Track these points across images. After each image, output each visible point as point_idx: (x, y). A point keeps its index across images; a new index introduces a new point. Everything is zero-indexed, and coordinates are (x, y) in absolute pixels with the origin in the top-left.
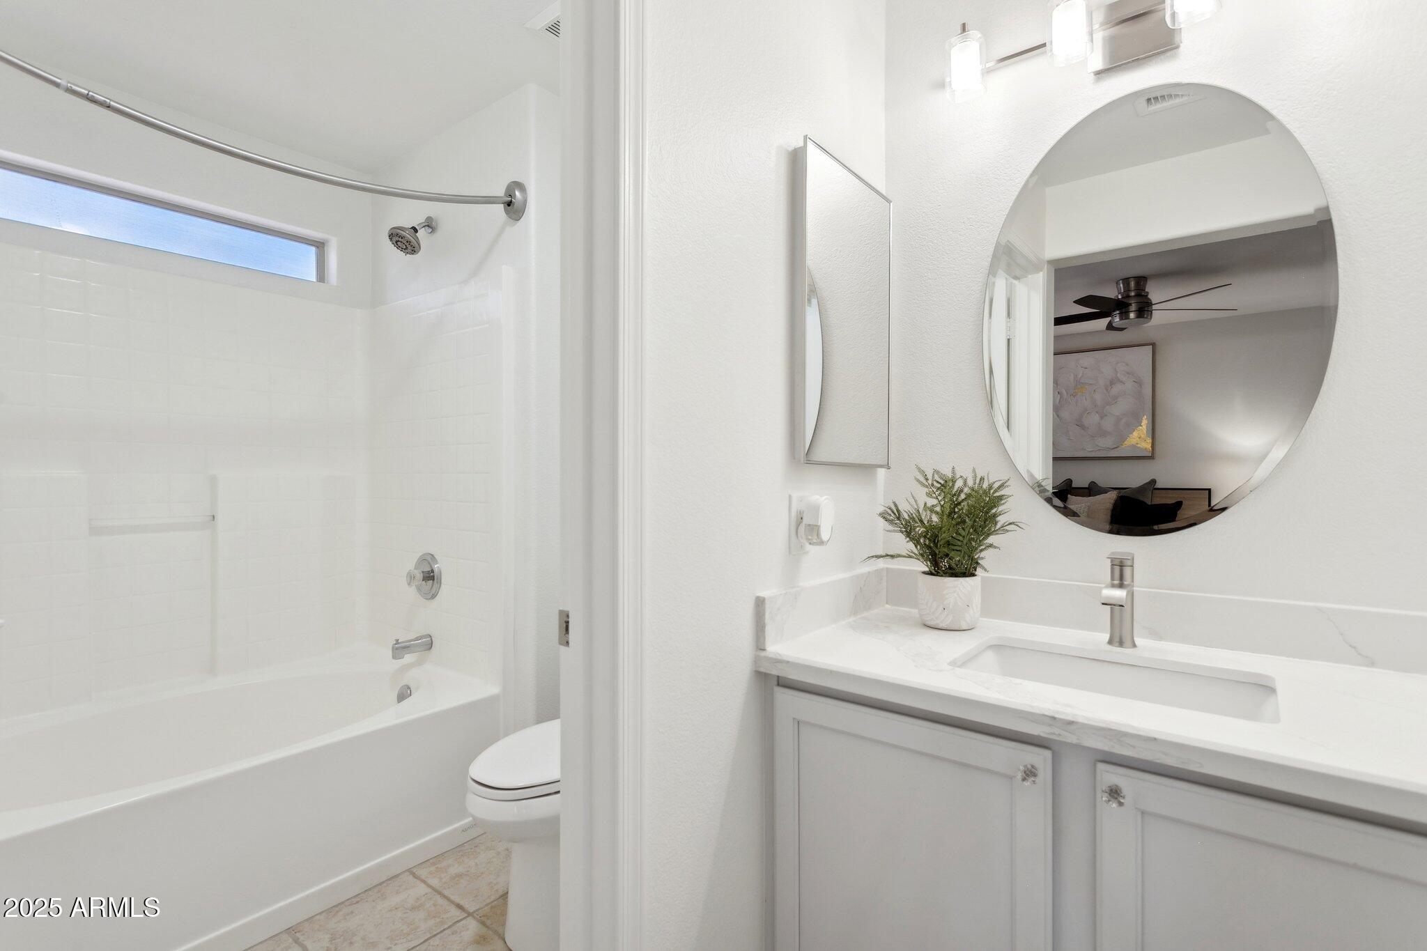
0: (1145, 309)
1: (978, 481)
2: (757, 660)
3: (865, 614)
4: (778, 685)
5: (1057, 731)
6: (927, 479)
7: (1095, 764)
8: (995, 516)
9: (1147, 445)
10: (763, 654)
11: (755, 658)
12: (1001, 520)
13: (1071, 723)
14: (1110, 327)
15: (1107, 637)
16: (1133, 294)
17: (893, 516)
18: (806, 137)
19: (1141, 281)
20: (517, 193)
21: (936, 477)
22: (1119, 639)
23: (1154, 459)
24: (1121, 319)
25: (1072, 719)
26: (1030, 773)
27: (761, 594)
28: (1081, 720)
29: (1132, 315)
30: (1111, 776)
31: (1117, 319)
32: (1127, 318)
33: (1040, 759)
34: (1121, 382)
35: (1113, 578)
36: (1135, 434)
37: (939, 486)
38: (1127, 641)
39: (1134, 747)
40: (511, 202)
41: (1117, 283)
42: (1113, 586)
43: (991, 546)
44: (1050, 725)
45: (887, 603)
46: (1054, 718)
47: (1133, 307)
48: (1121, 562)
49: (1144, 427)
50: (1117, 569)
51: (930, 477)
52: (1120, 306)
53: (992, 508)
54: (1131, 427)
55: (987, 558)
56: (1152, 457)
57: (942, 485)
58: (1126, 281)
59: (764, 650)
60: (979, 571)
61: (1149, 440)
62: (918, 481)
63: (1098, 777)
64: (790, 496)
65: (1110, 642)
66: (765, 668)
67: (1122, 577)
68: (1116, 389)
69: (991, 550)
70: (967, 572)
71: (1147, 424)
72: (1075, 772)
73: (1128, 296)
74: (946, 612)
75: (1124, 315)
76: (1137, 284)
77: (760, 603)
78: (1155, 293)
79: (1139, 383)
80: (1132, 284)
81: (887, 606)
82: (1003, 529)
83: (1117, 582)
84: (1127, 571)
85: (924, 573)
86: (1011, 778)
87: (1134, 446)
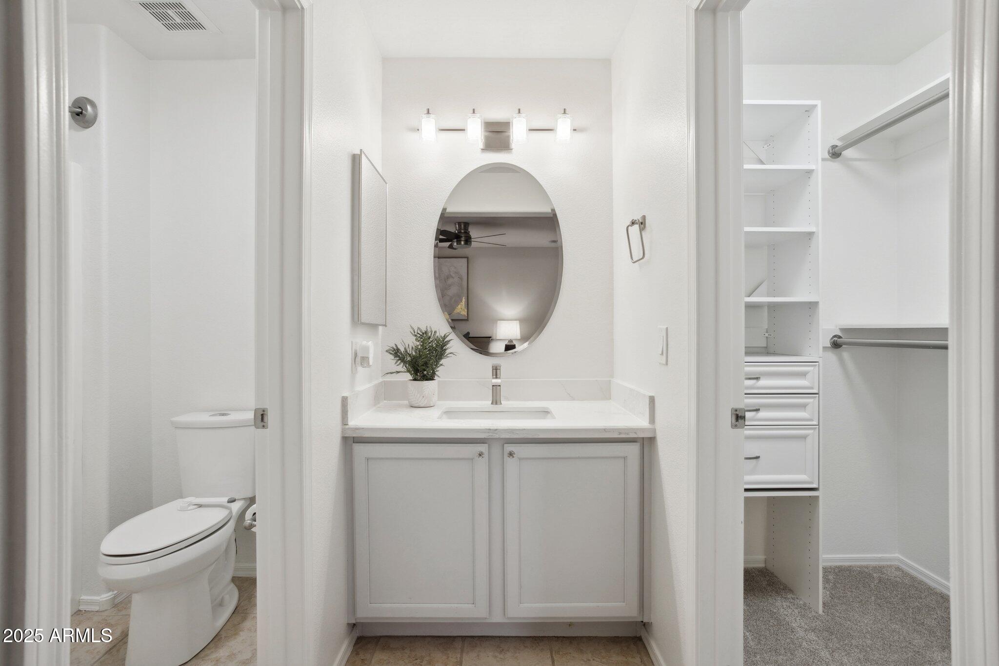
0: (468, 240)
1: (433, 333)
2: (343, 430)
3: (378, 406)
4: (354, 442)
5: (491, 434)
6: (415, 332)
7: (503, 445)
8: (445, 350)
9: (464, 313)
10: (347, 427)
11: (343, 429)
12: (448, 351)
13: (496, 430)
14: (451, 247)
15: (491, 402)
16: (463, 231)
17: (396, 352)
18: (361, 150)
19: (467, 225)
20: (89, 108)
21: (419, 332)
22: (496, 401)
23: (468, 320)
24: (457, 244)
25: (496, 428)
26: (480, 455)
27: (345, 395)
28: (500, 428)
29: (462, 243)
30: (509, 448)
31: (455, 244)
32: (460, 244)
33: (483, 448)
34: (453, 277)
35: (493, 376)
36: (459, 306)
37: (419, 336)
38: (498, 402)
39: (517, 434)
40: (81, 113)
41: (455, 225)
42: (493, 378)
43: (441, 365)
44: (489, 432)
45: (385, 400)
46: (490, 429)
47: (463, 239)
48: (496, 368)
49: (464, 303)
50: (495, 371)
51: (416, 332)
52: (457, 237)
53: (445, 346)
54: (458, 302)
55: (440, 371)
56: (467, 320)
57: (421, 335)
58: (459, 224)
59: (347, 425)
60: (436, 378)
61: (466, 311)
62: (411, 333)
63: (505, 449)
64: (352, 342)
65: (492, 403)
66: (350, 434)
67: (496, 375)
68: (450, 281)
69: (442, 367)
70: (430, 378)
71: (465, 301)
72: (496, 450)
73: (461, 232)
74: (424, 398)
75: (459, 242)
76: (465, 226)
77: (344, 400)
78: (474, 233)
79: (461, 278)
80: (463, 226)
81: (385, 401)
82: (447, 357)
83: (494, 377)
84: (498, 371)
85: (411, 380)
86: (472, 459)
87: (459, 314)
